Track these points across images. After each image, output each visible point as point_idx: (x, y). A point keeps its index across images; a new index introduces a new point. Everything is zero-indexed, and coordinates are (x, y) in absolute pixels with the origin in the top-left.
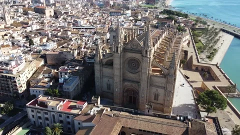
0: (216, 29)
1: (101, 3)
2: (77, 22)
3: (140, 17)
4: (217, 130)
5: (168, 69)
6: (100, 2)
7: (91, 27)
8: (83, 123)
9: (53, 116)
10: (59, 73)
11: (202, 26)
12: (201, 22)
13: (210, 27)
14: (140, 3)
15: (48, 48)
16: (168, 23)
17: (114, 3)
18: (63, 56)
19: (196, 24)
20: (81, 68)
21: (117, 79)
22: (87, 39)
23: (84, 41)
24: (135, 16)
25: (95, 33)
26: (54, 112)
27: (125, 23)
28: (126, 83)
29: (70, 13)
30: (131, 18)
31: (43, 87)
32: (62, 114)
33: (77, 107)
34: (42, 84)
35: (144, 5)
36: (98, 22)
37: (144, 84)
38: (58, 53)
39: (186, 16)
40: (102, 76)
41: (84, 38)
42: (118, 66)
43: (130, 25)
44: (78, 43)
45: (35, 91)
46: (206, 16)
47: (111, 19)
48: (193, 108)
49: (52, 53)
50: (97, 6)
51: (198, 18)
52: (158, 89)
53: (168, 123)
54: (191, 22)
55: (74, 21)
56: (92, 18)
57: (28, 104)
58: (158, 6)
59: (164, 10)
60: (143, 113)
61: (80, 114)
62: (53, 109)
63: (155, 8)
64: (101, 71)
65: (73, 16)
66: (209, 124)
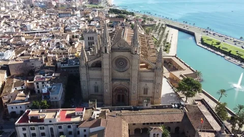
0: (162, 25)
1: (43, 4)
2: (25, 26)
3: (91, 18)
4: (208, 109)
5: (155, 64)
6: (41, 3)
7: (44, 31)
8: (91, 129)
9: (52, 129)
10: (35, 83)
11: (150, 23)
12: (148, 19)
13: (157, 24)
14: (84, 3)
15: (6, 58)
16: (121, 22)
17: (57, 4)
18: (29, 64)
19: (144, 21)
20: (57, 75)
21: (107, 80)
22: (47, 44)
23: (44, 46)
24: (87, 17)
25: (53, 36)
26: (53, 124)
27: (79, 24)
28: (115, 83)
29: (11, 16)
30: (83, 19)
31: (23, 101)
32: (62, 125)
33: (76, 114)
34: (20, 98)
35: (88, 5)
36: (50, 25)
37: (134, 81)
38: (22, 62)
39: (132, 14)
40: (89, 79)
41: (43, 43)
42: (107, 67)
43: (85, 26)
44: (38, 48)
45: (14, 108)
46: (150, 13)
47: (62, 21)
48: (174, 96)
49: (15, 62)
50: (39, 8)
51: (144, 15)
52: (147, 83)
53: (168, 112)
54: (140, 19)
55: (21, 25)
56: (41, 20)
57: (16, 123)
58: (102, 5)
59: (110, 9)
60: (142, 107)
61: (84, 121)
62: (50, 121)
63: (100, 8)
64: (87, 74)
65: (16, 19)
66: (200, 105)
